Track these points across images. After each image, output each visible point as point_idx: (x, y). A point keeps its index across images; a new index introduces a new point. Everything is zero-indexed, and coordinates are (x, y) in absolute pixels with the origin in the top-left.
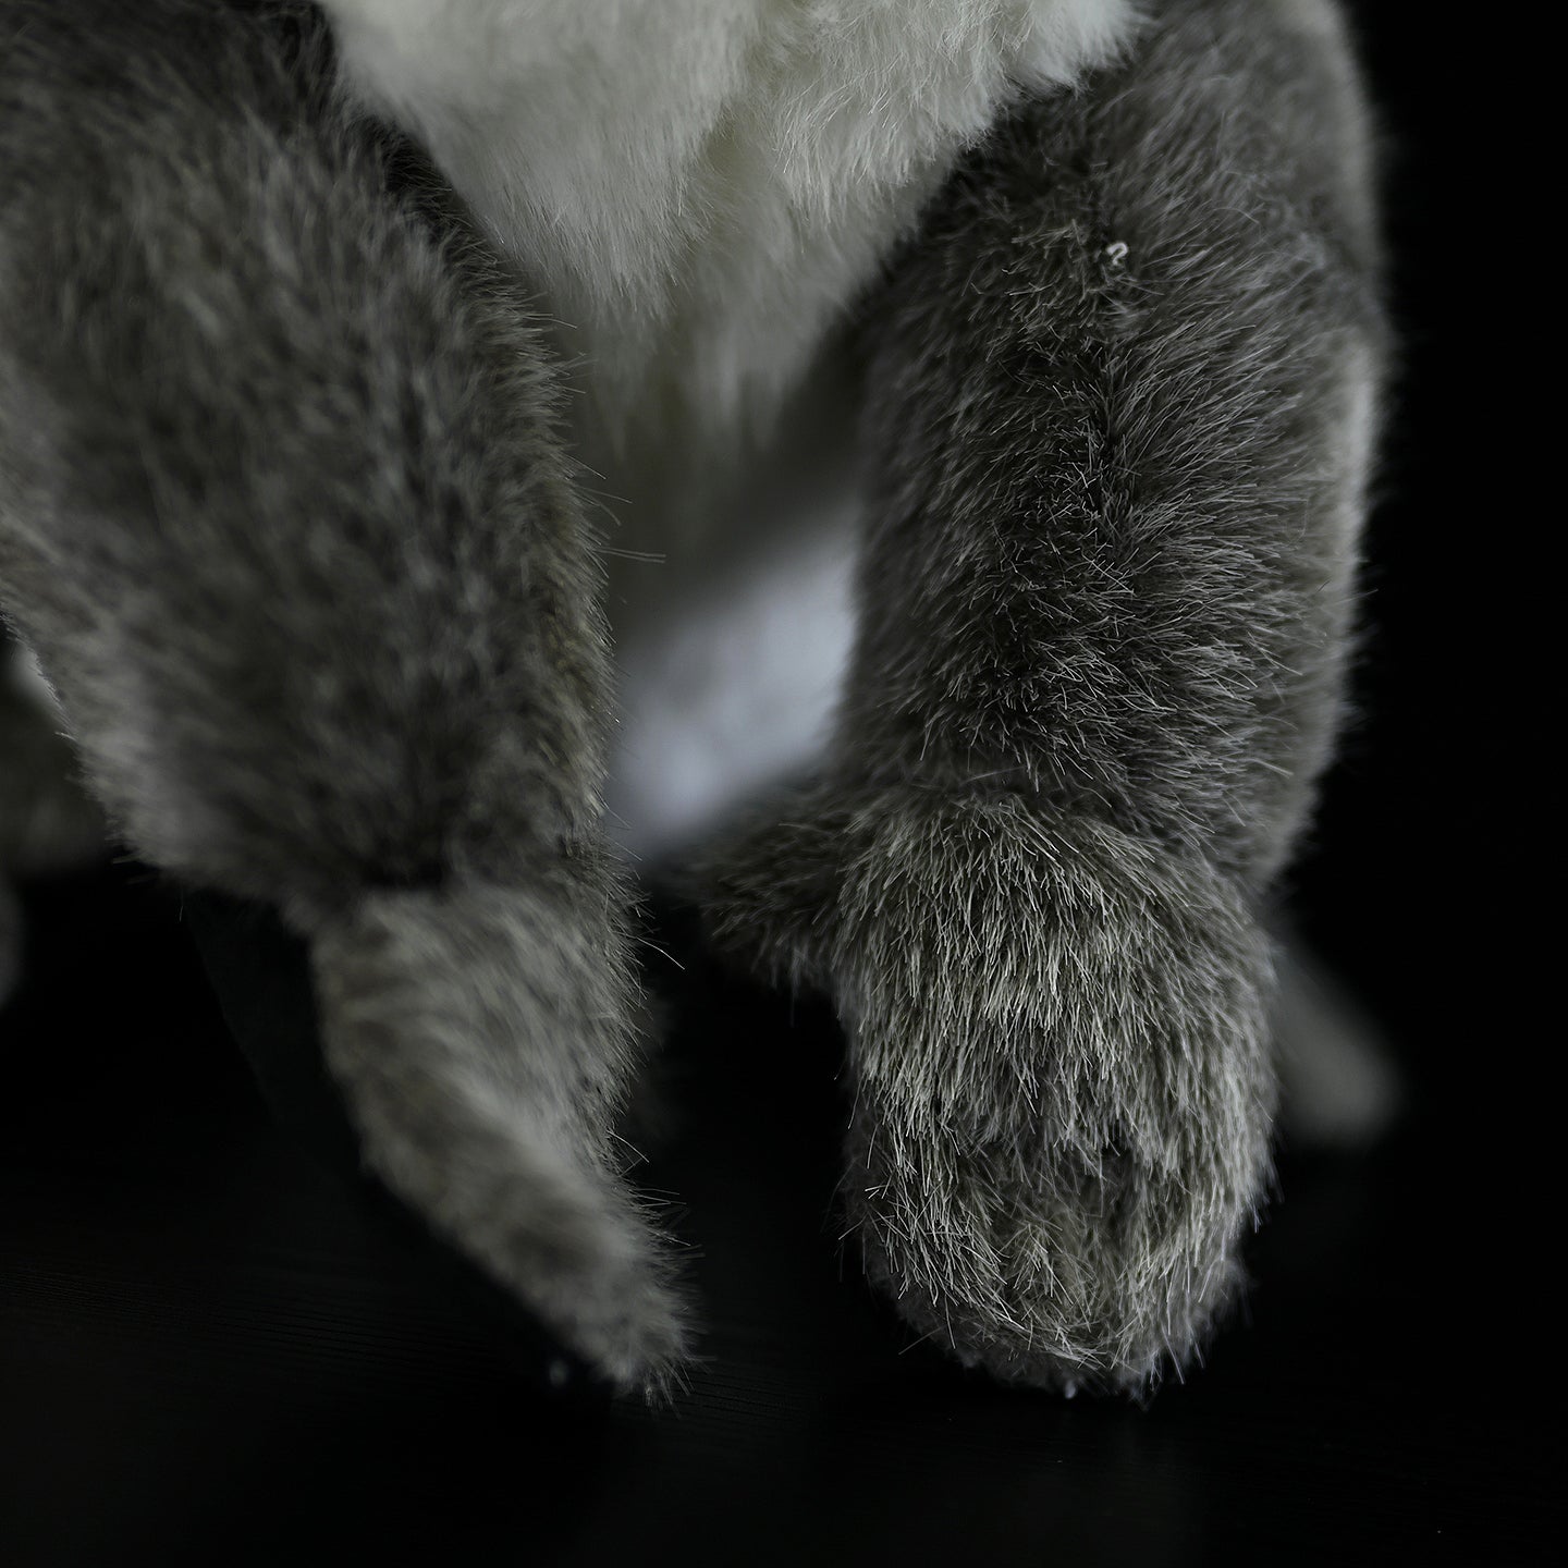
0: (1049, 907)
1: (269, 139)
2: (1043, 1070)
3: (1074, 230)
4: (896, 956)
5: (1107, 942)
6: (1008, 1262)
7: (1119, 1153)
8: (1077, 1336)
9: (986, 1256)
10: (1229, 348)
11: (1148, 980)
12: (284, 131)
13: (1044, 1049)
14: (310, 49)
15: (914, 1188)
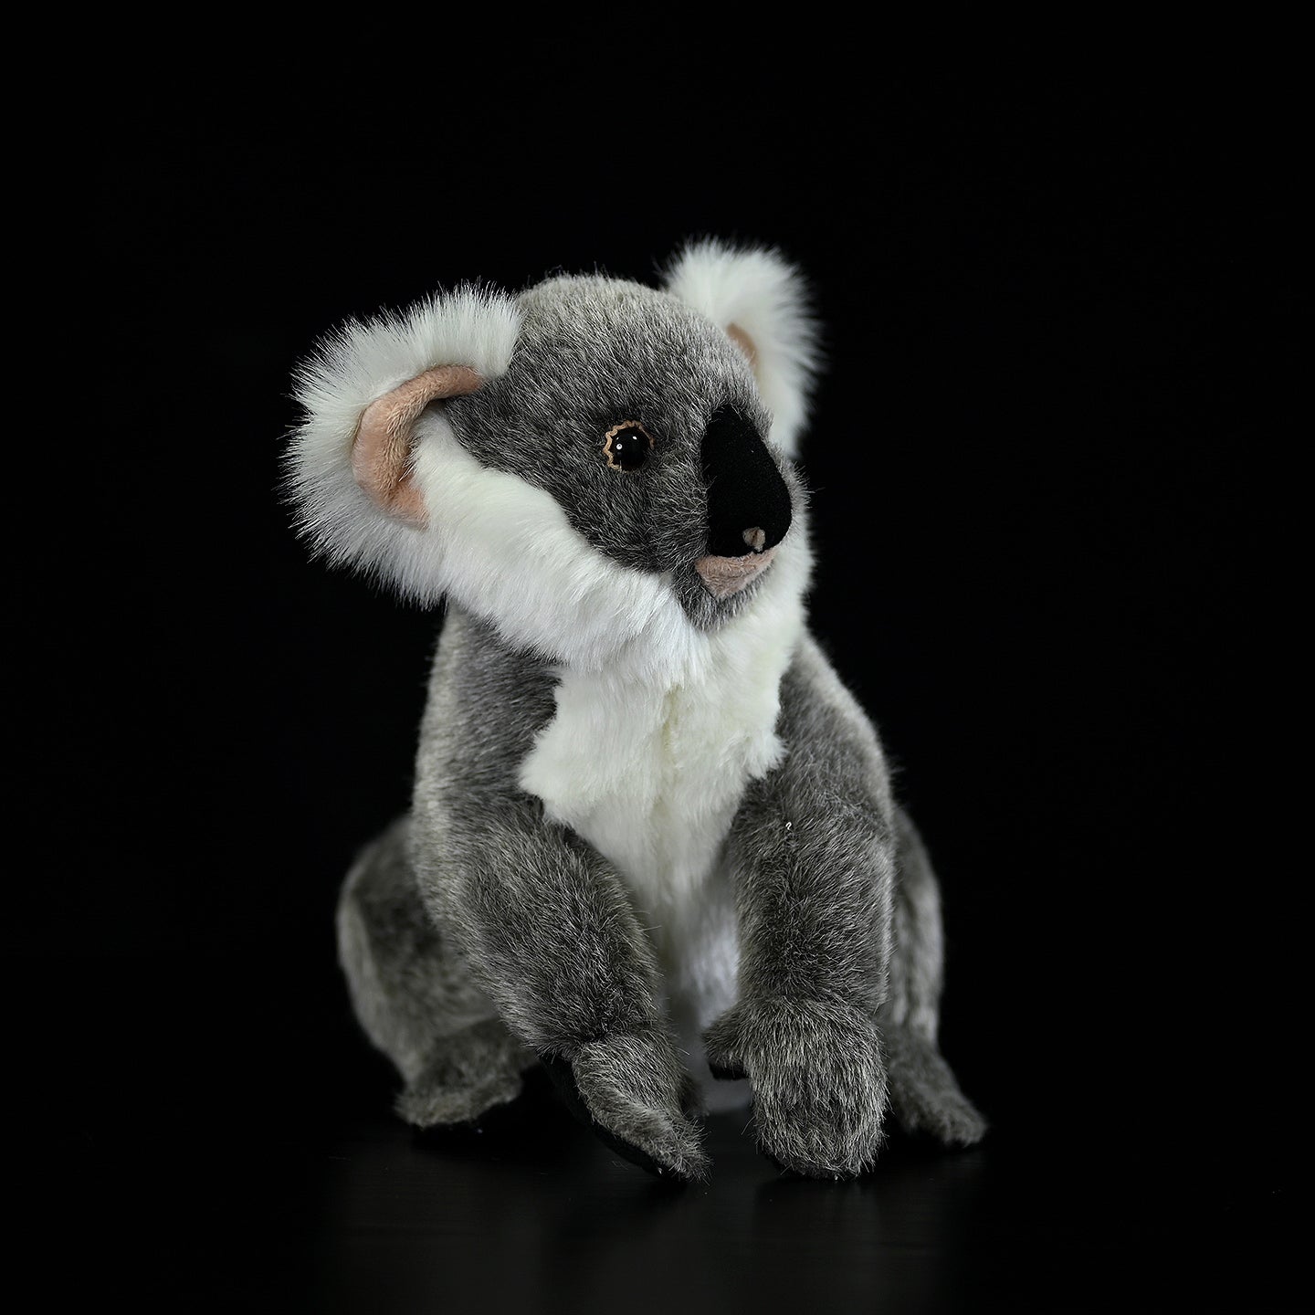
0: (798, 1029)
1: (526, 837)
2: (805, 1079)
3: (776, 822)
4: (757, 1052)
5: (816, 1037)
6: (808, 1142)
7: (835, 1102)
8: (832, 1162)
9: (800, 1141)
10: (825, 844)
11: (832, 1045)
12: (530, 833)
13: (805, 1073)
14: (536, 809)
15: (773, 1122)
